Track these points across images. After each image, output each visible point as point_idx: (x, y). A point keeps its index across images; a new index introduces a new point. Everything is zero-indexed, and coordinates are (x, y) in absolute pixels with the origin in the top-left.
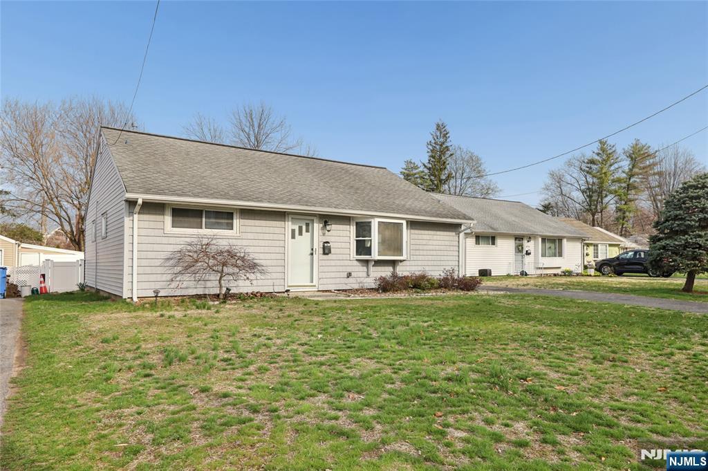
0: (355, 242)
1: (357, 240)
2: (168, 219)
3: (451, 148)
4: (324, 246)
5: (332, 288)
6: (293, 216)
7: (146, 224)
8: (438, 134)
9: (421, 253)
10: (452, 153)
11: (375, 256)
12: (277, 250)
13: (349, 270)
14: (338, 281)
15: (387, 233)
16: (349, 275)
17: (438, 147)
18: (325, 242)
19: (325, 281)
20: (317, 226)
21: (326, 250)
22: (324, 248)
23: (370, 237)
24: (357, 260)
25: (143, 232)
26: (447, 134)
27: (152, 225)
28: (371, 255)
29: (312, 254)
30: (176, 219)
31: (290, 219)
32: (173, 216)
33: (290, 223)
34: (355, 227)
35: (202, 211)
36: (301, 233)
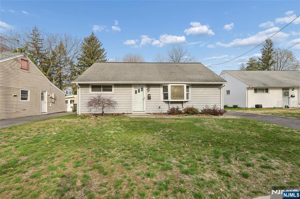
0: (163, 94)
1: (164, 93)
2: (90, 89)
3: (274, 49)
4: (148, 96)
5: (152, 112)
6: (135, 86)
7: (83, 91)
8: (267, 44)
9: (198, 98)
10: (274, 52)
11: (170, 99)
12: (128, 98)
13: (160, 105)
14: (155, 110)
15: (176, 90)
16: (160, 108)
17: (267, 50)
18: (148, 95)
19: (149, 110)
20: (145, 89)
21: (149, 98)
22: (148, 97)
23: (168, 92)
24: (164, 101)
25: (82, 93)
26: (272, 44)
27: (85, 91)
28: (168, 99)
29: (143, 99)
30: (93, 89)
31: (134, 87)
32: (92, 88)
33: (134, 88)
34: (163, 88)
35: (101, 86)
36: (139, 92)
